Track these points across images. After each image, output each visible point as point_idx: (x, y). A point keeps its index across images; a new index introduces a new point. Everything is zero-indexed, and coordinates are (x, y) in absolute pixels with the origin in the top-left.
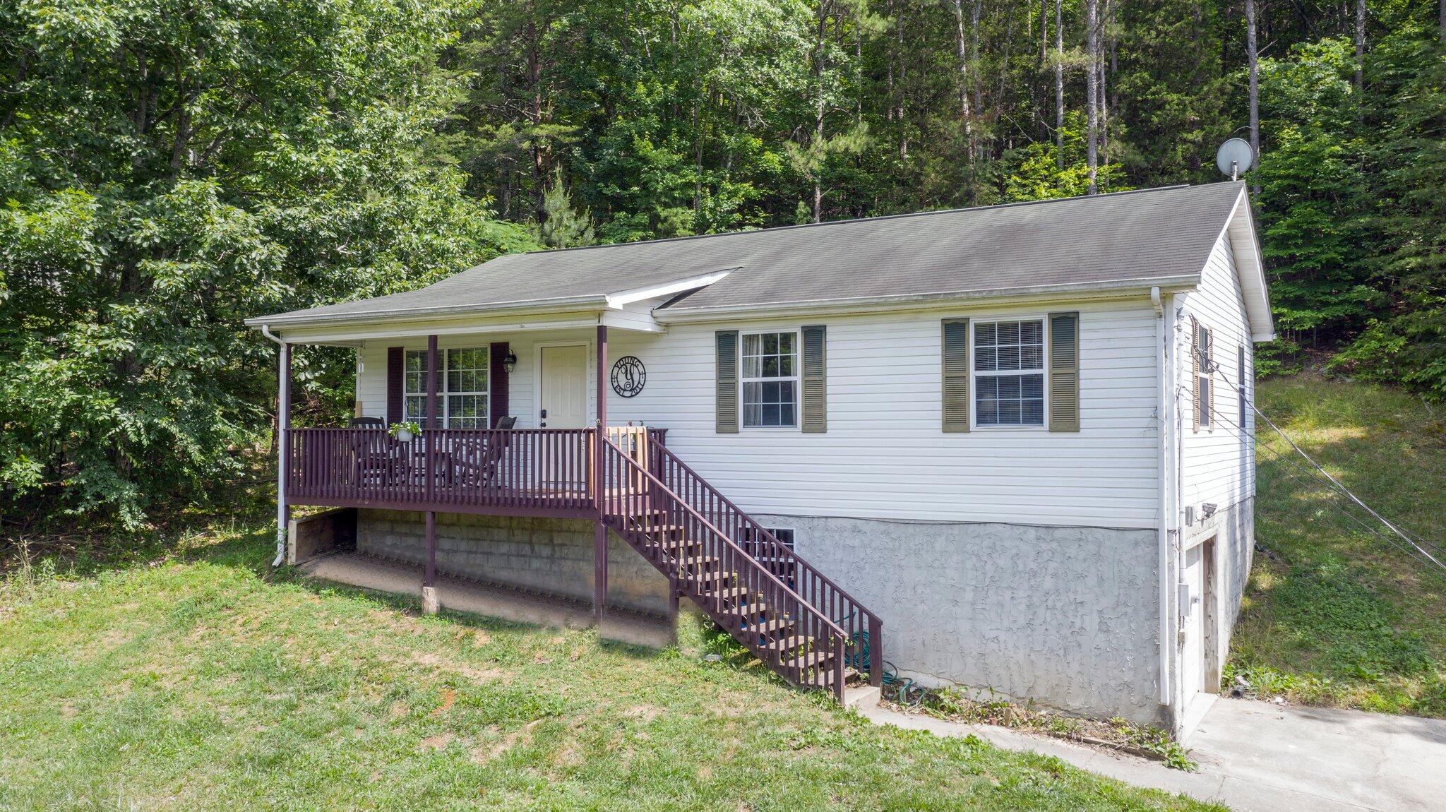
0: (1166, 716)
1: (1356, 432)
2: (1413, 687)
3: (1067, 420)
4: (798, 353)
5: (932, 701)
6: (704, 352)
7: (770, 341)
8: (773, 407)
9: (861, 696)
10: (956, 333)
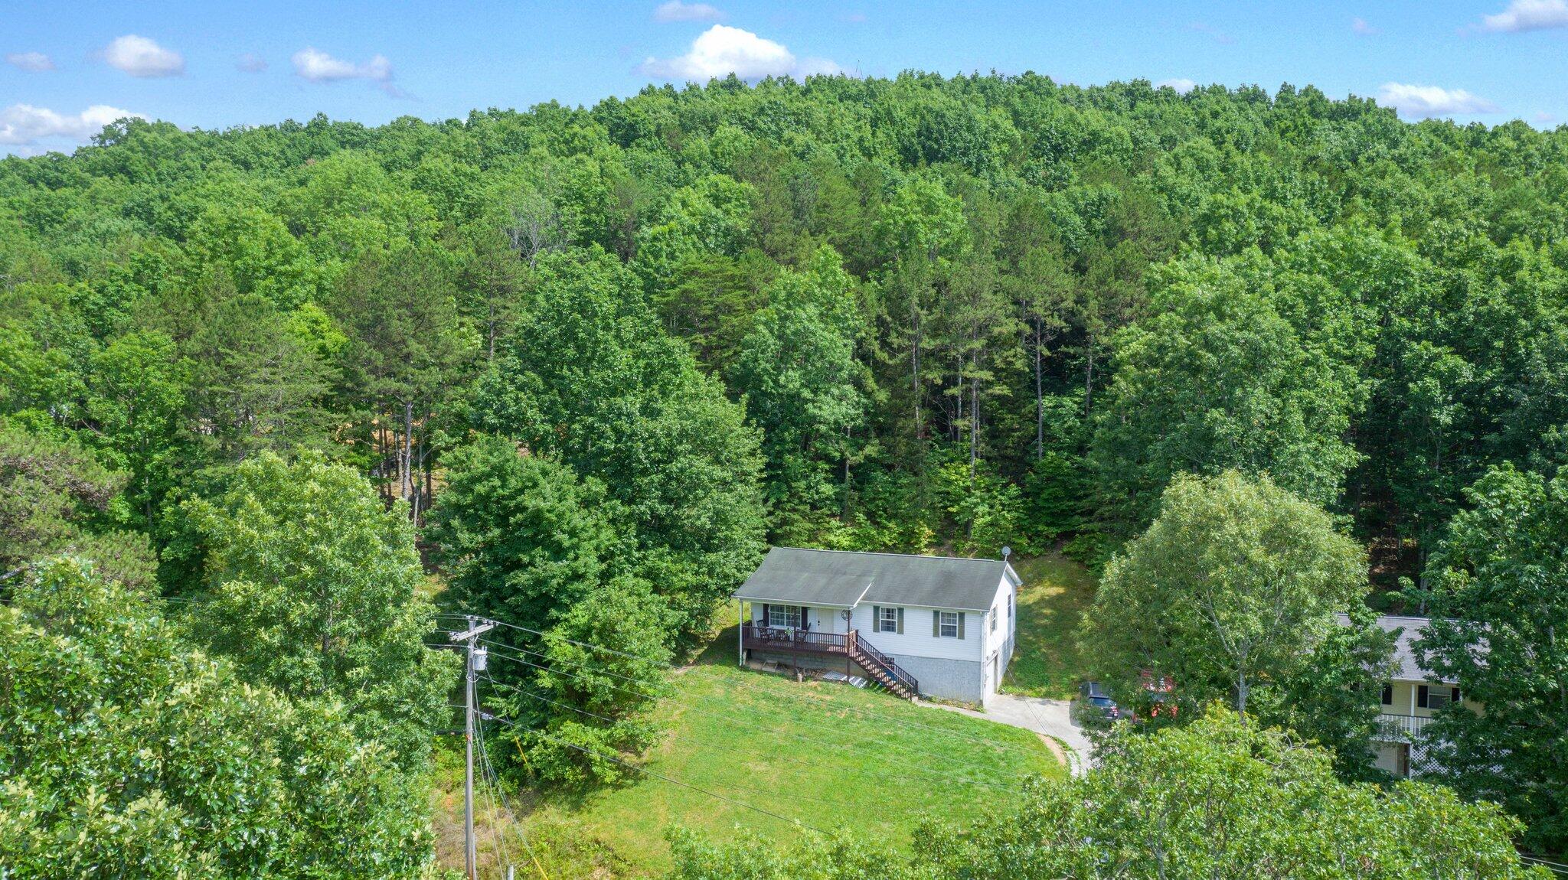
0: (981, 702)
1: (1061, 590)
2: (1044, 689)
3: (962, 637)
4: (896, 614)
5: (930, 700)
6: (871, 611)
7: (888, 611)
8: (889, 627)
9: (915, 699)
10: (936, 613)
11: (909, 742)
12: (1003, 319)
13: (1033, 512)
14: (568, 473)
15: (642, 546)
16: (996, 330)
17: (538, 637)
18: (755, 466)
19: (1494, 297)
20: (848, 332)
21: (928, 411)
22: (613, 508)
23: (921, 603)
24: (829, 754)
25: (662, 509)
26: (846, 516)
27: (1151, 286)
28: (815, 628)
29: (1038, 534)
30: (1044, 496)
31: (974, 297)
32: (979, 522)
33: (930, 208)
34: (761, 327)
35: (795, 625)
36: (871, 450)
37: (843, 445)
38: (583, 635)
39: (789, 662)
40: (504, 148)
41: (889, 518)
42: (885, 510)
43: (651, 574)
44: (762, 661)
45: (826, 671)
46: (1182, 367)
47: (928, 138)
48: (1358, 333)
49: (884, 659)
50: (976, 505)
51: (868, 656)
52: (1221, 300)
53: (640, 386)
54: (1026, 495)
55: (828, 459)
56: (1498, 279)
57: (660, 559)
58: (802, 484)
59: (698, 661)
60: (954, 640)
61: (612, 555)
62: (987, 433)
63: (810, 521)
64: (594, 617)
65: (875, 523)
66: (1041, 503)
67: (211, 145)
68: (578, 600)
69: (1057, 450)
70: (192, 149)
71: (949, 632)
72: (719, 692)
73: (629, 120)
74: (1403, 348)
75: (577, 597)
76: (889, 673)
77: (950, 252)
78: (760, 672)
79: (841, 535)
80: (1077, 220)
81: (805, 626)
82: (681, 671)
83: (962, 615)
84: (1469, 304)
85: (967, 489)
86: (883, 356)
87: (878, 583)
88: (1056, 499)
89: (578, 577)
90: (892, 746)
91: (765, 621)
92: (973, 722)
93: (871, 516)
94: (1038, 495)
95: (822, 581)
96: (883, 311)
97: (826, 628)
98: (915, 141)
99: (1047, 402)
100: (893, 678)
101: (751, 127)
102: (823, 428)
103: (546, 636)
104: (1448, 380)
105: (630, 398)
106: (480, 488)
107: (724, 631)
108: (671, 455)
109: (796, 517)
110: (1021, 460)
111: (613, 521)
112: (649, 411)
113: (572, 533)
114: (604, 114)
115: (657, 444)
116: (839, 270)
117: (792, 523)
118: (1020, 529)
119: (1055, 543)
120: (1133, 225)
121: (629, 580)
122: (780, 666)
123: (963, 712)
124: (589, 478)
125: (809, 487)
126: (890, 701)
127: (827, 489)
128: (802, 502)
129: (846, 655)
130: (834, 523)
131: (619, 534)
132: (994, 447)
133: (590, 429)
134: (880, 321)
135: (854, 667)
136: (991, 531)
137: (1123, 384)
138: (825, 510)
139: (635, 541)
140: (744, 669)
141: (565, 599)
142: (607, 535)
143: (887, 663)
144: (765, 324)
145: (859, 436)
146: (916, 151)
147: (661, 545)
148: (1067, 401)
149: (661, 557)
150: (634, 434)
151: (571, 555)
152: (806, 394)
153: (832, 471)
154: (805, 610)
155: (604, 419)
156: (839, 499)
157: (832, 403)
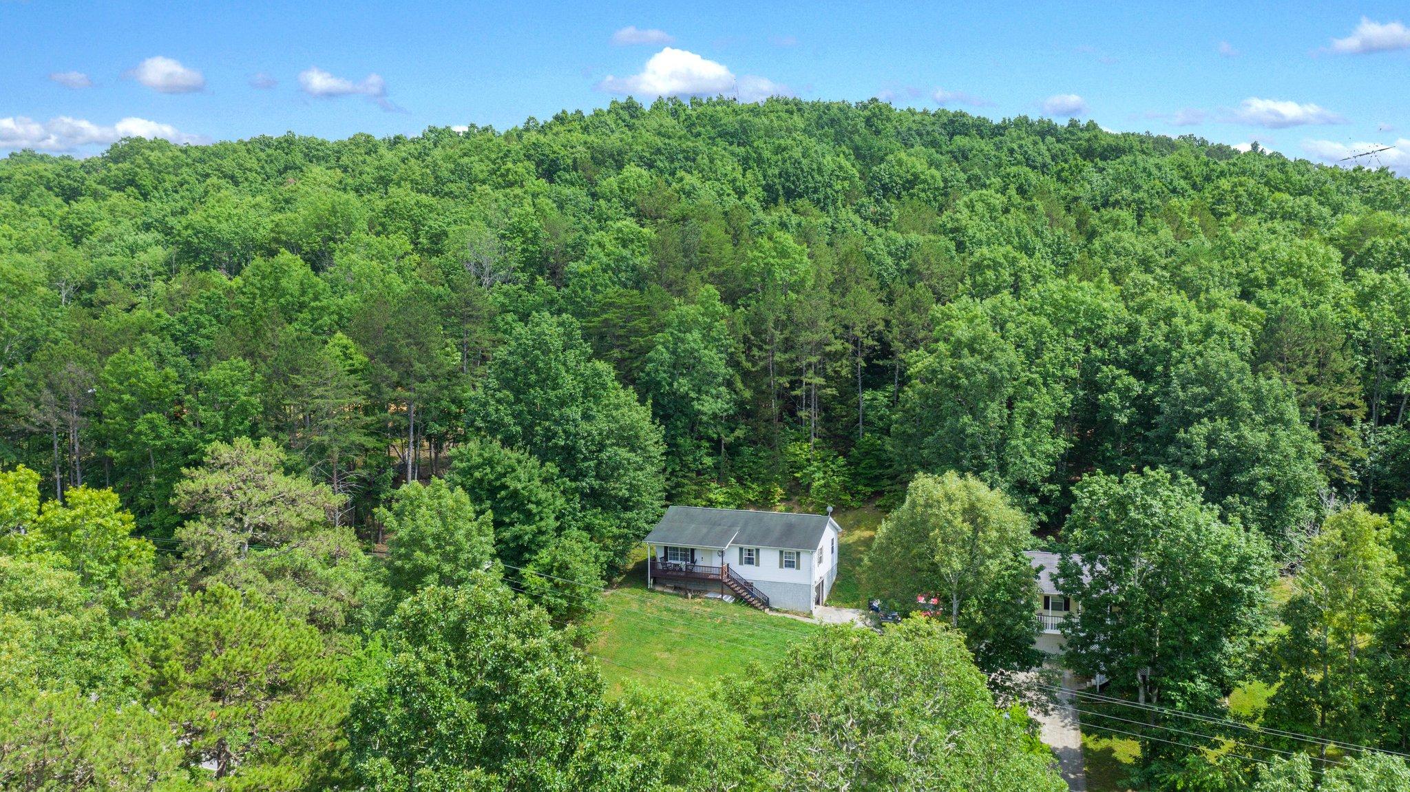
0: (811, 612)
3: (798, 568)
4: (755, 553)
6: (737, 551)
7: (749, 550)
8: (750, 561)
9: (767, 610)
10: (781, 552)
11: (762, 638)
12: (833, 340)
13: (854, 476)
14: (534, 461)
15: (583, 508)
16: (828, 349)
17: (517, 571)
18: (657, 451)
19: (1157, 336)
20: (722, 349)
21: (781, 402)
22: (564, 483)
23: (772, 544)
24: (709, 646)
25: (596, 484)
26: (722, 480)
27: (934, 322)
28: (700, 563)
29: (858, 492)
30: (862, 465)
31: (813, 324)
32: (816, 484)
33: (783, 253)
34: (660, 347)
35: (686, 560)
36: (739, 433)
37: (719, 428)
38: (547, 571)
39: (682, 585)
40: (452, 177)
41: (753, 481)
42: (750, 475)
43: (588, 528)
44: (664, 585)
45: (706, 592)
46: (947, 386)
47: (787, 181)
48: (1068, 360)
49: (746, 583)
50: (814, 472)
51: (736, 581)
52: (974, 340)
53: (580, 400)
54: (850, 464)
55: (710, 439)
56: (1161, 323)
57: (596, 518)
58: (690, 458)
59: (620, 585)
60: (794, 570)
61: (564, 515)
62: (823, 419)
63: (696, 484)
64: (554, 559)
65: (742, 484)
66: (860, 471)
67: (202, 161)
68: (542, 547)
69: (872, 432)
70: (187, 165)
71: (790, 565)
72: (635, 607)
73: (552, 156)
74: (1098, 370)
75: (542, 546)
76: (750, 593)
77: (797, 287)
78: (663, 593)
79: (718, 494)
80: (889, 261)
81: (693, 561)
82: (609, 593)
83: (798, 554)
84: (1140, 341)
85: (808, 460)
86: (748, 365)
87: (742, 531)
88: (871, 467)
89: (541, 532)
90: (751, 640)
91: (666, 558)
92: (805, 625)
93: (740, 480)
94: (858, 464)
95: (704, 530)
96: (748, 331)
97: (708, 562)
98: (777, 181)
99: (867, 395)
100: (753, 596)
101: (650, 165)
102: (705, 418)
103: (522, 570)
104: (1125, 393)
105: (574, 408)
106: (477, 474)
107: (637, 564)
108: (602, 447)
109: (686, 481)
110: (846, 438)
111: (564, 492)
112: (587, 417)
113: (538, 503)
114: (532, 152)
115: (593, 440)
116: (718, 303)
117: (683, 485)
118: (845, 488)
119: (870, 499)
120: (928, 269)
121: (575, 532)
122: (675, 588)
123: (798, 618)
124: (548, 464)
125: (695, 460)
126: (750, 612)
127: (708, 461)
128: (690, 470)
129: (720, 581)
130: (713, 485)
131: (568, 501)
132: (828, 429)
133: (548, 429)
134: (746, 340)
135: (726, 588)
136: (824, 490)
137: (910, 393)
138: (707, 476)
139: (578, 506)
140: (652, 591)
141: (534, 547)
142: (560, 502)
143: (748, 586)
144: (663, 344)
145: (731, 422)
146: (777, 190)
147: (595, 507)
148: (880, 395)
149: (595, 516)
150: (577, 434)
151: (537, 518)
152: (693, 395)
153: (712, 447)
154: (693, 551)
155: (557, 423)
156: (716, 467)
157: (711, 400)
